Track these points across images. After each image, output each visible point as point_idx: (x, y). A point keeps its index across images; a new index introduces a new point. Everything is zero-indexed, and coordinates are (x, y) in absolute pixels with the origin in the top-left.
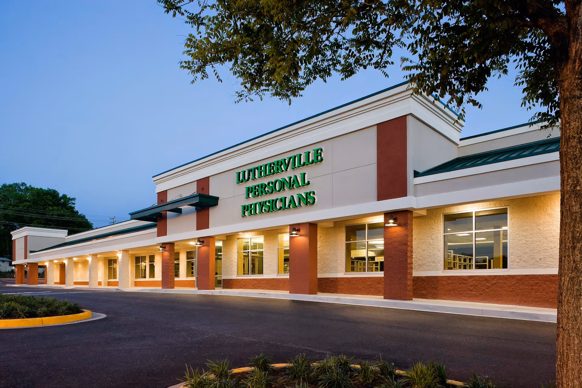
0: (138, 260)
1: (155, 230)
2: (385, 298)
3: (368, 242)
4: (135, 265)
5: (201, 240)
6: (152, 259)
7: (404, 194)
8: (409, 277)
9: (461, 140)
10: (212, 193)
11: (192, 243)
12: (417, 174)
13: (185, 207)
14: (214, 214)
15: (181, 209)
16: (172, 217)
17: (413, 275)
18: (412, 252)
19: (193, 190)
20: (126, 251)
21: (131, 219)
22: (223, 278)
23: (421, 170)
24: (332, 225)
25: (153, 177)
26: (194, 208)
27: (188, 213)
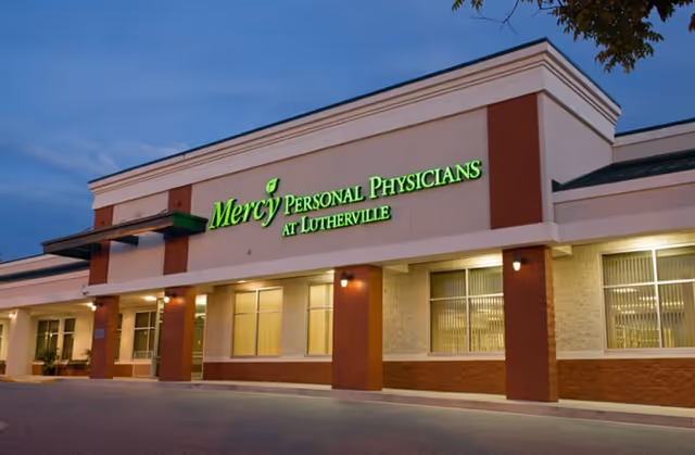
0: (42, 326)
1: (86, 273)
2: (508, 398)
3: (470, 299)
4: (36, 335)
5: (171, 291)
6: (70, 325)
7: (536, 217)
8: (550, 360)
9: (616, 136)
10: (196, 211)
11: (150, 298)
12: (556, 187)
13: (145, 234)
14: (197, 246)
15: (137, 238)
16: (118, 251)
17: (558, 358)
18: (553, 316)
19: (161, 205)
20: (24, 309)
21: (45, 254)
22: (204, 361)
23: (562, 181)
24: (405, 269)
25: (91, 182)
26: (161, 235)
27: (151, 244)
